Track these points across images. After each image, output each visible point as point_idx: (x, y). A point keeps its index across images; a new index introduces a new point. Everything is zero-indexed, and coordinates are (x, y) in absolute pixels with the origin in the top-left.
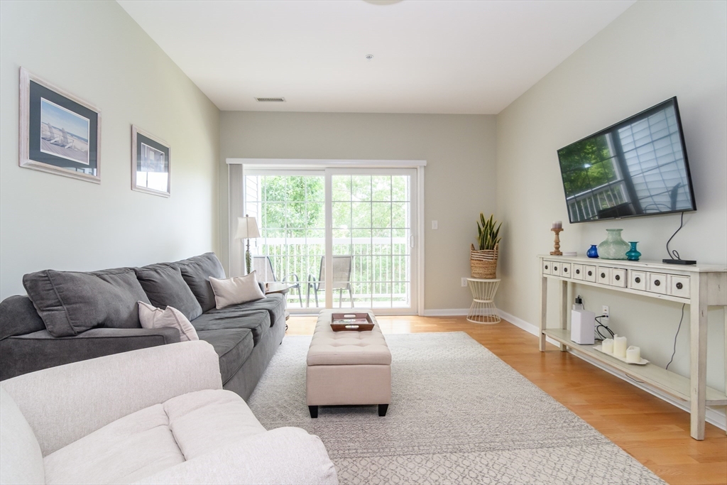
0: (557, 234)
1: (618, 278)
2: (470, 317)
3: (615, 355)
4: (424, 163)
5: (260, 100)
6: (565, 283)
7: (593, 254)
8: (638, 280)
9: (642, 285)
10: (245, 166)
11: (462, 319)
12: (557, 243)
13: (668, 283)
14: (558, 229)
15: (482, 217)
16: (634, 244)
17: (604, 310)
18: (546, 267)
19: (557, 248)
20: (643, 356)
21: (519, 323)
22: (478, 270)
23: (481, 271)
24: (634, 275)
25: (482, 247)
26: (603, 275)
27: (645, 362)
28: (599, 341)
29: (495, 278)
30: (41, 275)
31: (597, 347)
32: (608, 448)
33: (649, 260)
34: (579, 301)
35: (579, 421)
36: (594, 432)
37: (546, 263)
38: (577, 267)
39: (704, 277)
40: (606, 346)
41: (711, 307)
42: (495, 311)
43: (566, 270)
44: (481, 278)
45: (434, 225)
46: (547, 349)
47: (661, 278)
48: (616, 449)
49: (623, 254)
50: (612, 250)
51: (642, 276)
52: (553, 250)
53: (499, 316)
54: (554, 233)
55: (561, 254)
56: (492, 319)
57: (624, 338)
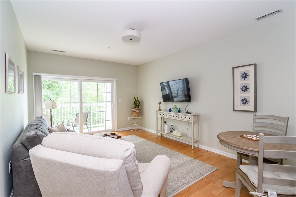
0: (160, 105)
1: (177, 117)
2: (132, 130)
3: (176, 135)
4: (117, 80)
5: (53, 50)
6: (161, 118)
7: (170, 111)
8: (181, 117)
9: (182, 118)
10: (42, 76)
11: (130, 131)
12: (160, 107)
13: (187, 117)
14: (160, 103)
15: (135, 98)
16: (179, 109)
17: (172, 124)
18: (158, 114)
19: (160, 109)
20: (181, 134)
21: (147, 129)
22: (134, 115)
23: (136, 115)
24: (181, 116)
25: (135, 107)
26: (173, 116)
27: (182, 135)
28: (171, 132)
29: (139, 117)
30: (35, 135)
31: (171, 134)
32: (181, 155)
33: (183, 112)
34: (165, 122)
35: (174, 151)
36: (177, 152)
37: (157, 113)
38: (167, 114)
39: (195, 116)
40: (173, 133)
41: (195, 122)
42: (139, 127)
43: (163, 115)
44: (135, 117)
45: (120, 100)
46: (158, 136)
47: (186, 117)
48: (182, 154)
49: (177, 111)
50: (175, 110)
51: (182, 116)
52: (159, 109)
53: (140, 129)
54: (159, 104)
55: (161, 110)
56: (138, 129)
57: (177, 131)
